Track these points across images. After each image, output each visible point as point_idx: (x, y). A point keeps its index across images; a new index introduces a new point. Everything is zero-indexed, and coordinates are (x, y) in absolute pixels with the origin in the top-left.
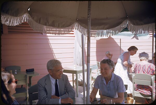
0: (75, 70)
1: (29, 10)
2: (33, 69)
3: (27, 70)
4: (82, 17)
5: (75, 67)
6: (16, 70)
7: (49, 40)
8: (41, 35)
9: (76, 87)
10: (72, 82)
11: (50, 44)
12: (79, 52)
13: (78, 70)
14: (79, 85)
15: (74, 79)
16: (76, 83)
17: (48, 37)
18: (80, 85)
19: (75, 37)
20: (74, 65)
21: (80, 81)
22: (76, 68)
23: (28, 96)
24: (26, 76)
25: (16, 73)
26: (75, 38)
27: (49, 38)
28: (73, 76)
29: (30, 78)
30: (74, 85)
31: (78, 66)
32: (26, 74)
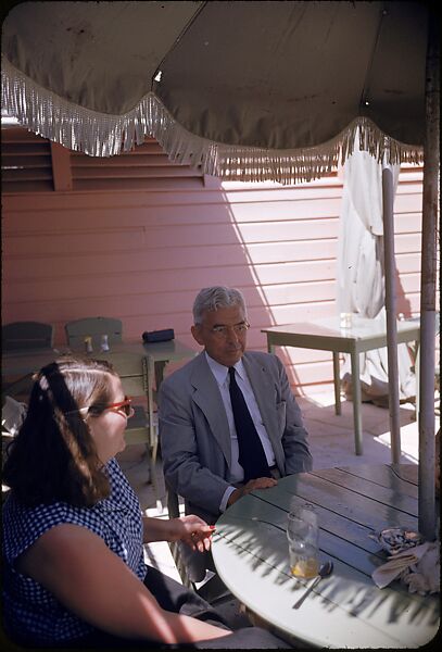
0: (344, 334)
1: (158, 78)
2: (171, 330)
3: (145, 336)
4: (387, 91)
5: (343, 324)
6: (106, 337)
7: (230, 208)
8: (197, 186)
9: (352, 411)
10: (333, 385)
11: (236, 223)
12: (364, 256)
13: (361, 336)
14: (363, 402)
15: (342, 376)
16: (351, 394)
17: (228, 195)
18: (369, 402)
19: (341, 186)
20: (343, 315)
21: (369, 382)
22: (349, 325)
23: (154, 442)
24: (145, 360)
25: (107, 348)
26: (345, 191)
27: (231, 197)
28: (336, 360)
29: (160, 366)
30: (342, 399)
31: (357, 319)
32: (141, 350)
